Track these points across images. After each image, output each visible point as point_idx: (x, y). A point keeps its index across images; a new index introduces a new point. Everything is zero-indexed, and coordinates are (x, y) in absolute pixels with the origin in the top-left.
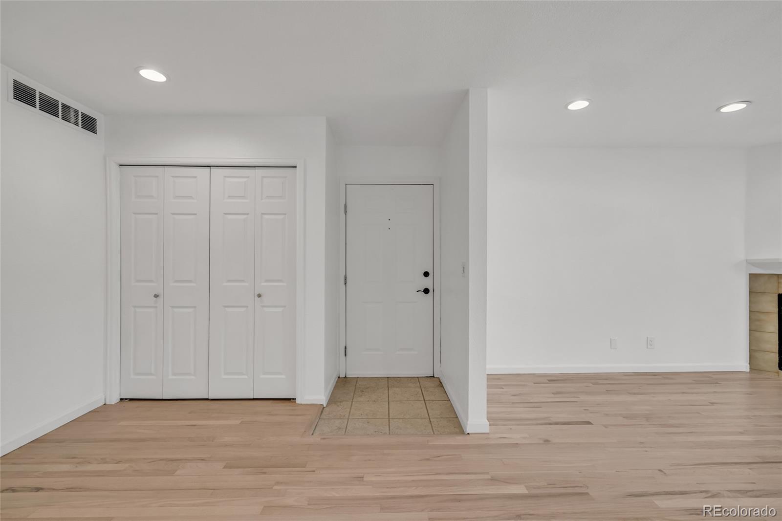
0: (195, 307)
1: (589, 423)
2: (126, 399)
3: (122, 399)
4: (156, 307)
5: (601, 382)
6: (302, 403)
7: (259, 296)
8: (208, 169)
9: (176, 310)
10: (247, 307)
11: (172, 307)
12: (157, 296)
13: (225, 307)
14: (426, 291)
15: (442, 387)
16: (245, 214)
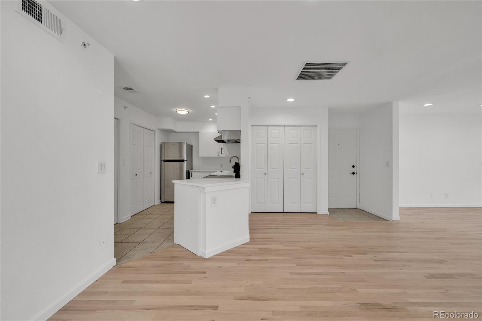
0: (278, 178)
3: (252, 212)
4: (264, 178)
6: (320, 213)
7: (303, 174)
8: (283, 127)
9: (272, 179)
10: (298, 178)
11: (270, 178)
12: (265, 174)
13: (290, 178)
14: (354, 173)
15: (364, 211)
16: (297, 144)
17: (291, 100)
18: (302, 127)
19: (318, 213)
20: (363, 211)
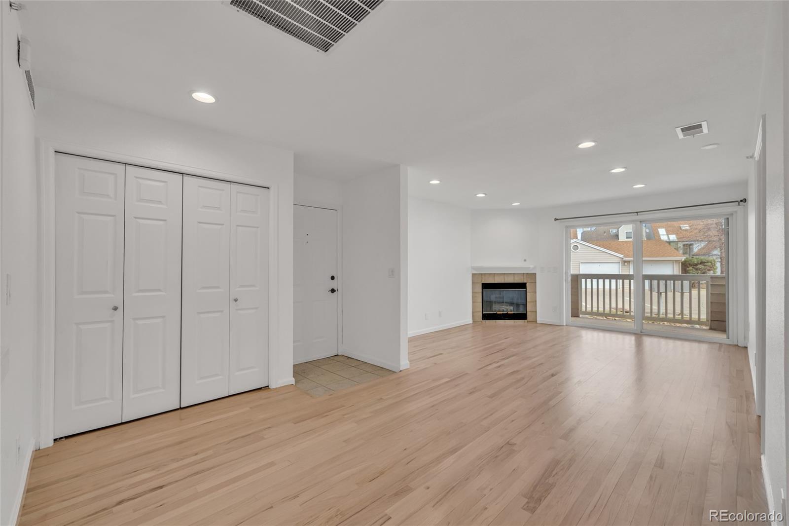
0: (163, 317)
1: (441, 354)
2: (61, 438)
3: (55, 440)
5: (427, 338)
6: (277, 387)
7: (236, 300)
8: (180, 176)
9: (140, 322)
10: (222, 311)
11: (135, 319)
12: (115, 309)
13: (199, 313)
14: (333, 291)
15: (351, 358)
16: (220, 226)
17: (204, 97)
18: (233, 186)
19: (272, 386)
20: (350, 360)
